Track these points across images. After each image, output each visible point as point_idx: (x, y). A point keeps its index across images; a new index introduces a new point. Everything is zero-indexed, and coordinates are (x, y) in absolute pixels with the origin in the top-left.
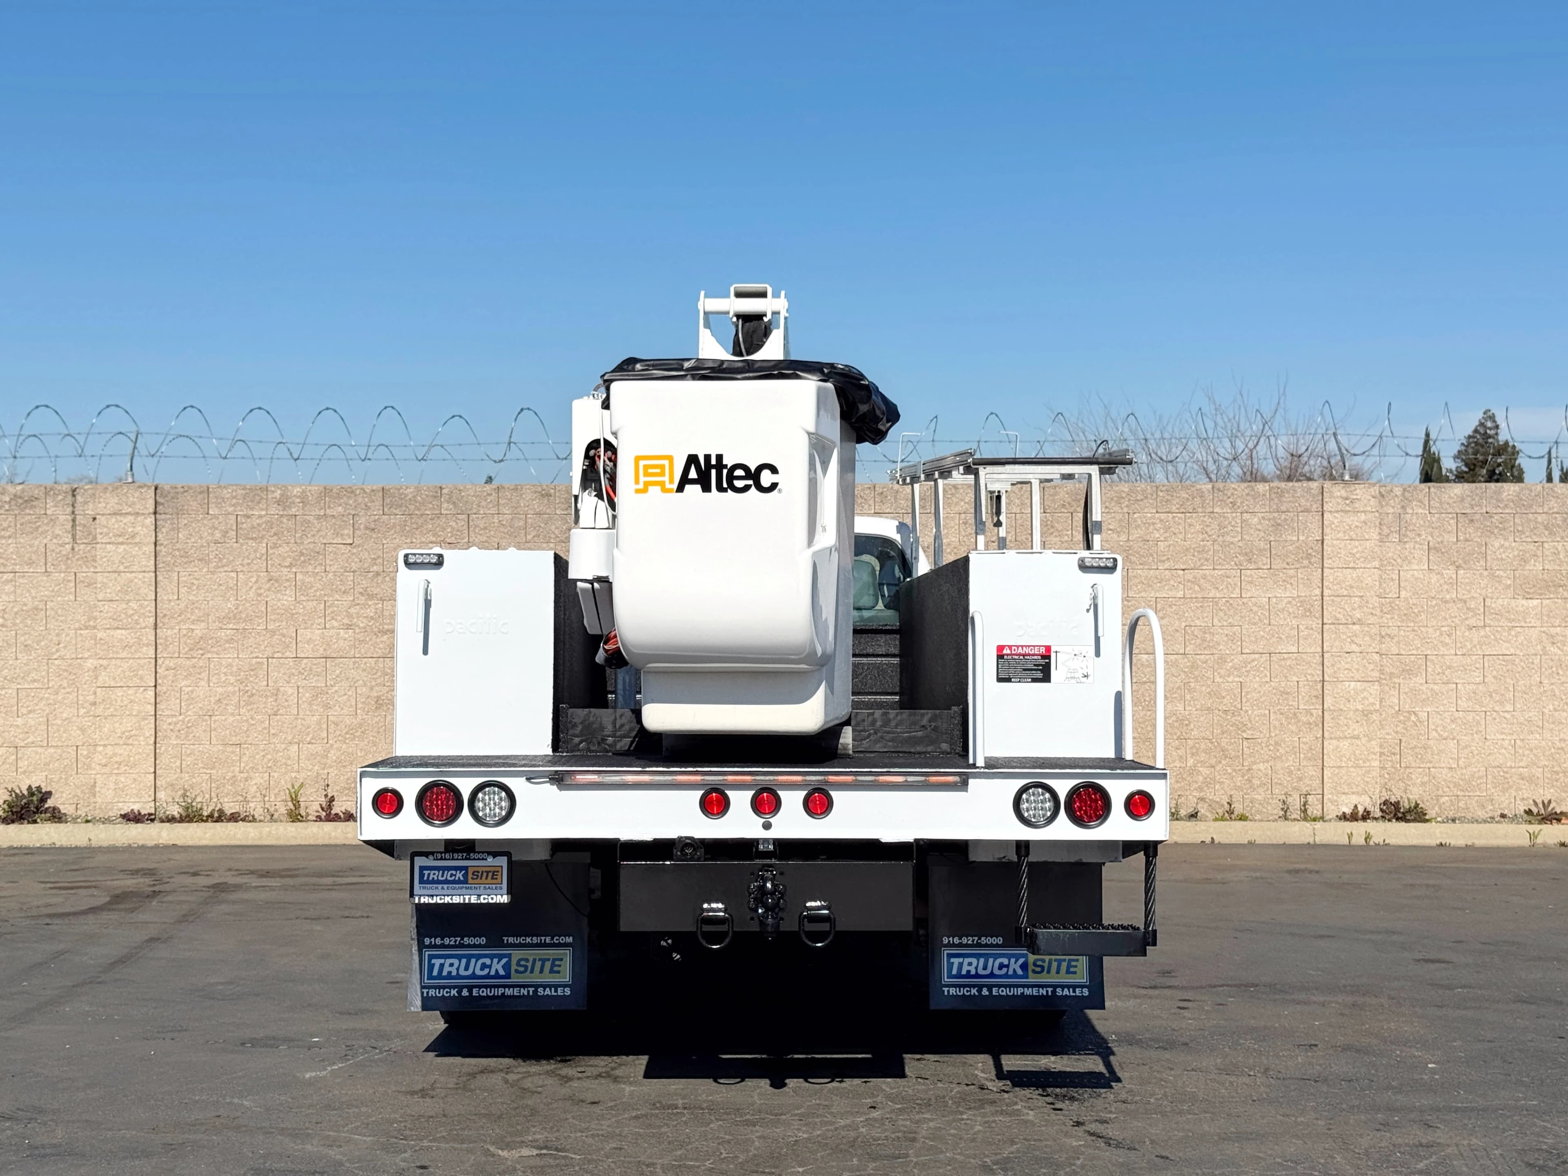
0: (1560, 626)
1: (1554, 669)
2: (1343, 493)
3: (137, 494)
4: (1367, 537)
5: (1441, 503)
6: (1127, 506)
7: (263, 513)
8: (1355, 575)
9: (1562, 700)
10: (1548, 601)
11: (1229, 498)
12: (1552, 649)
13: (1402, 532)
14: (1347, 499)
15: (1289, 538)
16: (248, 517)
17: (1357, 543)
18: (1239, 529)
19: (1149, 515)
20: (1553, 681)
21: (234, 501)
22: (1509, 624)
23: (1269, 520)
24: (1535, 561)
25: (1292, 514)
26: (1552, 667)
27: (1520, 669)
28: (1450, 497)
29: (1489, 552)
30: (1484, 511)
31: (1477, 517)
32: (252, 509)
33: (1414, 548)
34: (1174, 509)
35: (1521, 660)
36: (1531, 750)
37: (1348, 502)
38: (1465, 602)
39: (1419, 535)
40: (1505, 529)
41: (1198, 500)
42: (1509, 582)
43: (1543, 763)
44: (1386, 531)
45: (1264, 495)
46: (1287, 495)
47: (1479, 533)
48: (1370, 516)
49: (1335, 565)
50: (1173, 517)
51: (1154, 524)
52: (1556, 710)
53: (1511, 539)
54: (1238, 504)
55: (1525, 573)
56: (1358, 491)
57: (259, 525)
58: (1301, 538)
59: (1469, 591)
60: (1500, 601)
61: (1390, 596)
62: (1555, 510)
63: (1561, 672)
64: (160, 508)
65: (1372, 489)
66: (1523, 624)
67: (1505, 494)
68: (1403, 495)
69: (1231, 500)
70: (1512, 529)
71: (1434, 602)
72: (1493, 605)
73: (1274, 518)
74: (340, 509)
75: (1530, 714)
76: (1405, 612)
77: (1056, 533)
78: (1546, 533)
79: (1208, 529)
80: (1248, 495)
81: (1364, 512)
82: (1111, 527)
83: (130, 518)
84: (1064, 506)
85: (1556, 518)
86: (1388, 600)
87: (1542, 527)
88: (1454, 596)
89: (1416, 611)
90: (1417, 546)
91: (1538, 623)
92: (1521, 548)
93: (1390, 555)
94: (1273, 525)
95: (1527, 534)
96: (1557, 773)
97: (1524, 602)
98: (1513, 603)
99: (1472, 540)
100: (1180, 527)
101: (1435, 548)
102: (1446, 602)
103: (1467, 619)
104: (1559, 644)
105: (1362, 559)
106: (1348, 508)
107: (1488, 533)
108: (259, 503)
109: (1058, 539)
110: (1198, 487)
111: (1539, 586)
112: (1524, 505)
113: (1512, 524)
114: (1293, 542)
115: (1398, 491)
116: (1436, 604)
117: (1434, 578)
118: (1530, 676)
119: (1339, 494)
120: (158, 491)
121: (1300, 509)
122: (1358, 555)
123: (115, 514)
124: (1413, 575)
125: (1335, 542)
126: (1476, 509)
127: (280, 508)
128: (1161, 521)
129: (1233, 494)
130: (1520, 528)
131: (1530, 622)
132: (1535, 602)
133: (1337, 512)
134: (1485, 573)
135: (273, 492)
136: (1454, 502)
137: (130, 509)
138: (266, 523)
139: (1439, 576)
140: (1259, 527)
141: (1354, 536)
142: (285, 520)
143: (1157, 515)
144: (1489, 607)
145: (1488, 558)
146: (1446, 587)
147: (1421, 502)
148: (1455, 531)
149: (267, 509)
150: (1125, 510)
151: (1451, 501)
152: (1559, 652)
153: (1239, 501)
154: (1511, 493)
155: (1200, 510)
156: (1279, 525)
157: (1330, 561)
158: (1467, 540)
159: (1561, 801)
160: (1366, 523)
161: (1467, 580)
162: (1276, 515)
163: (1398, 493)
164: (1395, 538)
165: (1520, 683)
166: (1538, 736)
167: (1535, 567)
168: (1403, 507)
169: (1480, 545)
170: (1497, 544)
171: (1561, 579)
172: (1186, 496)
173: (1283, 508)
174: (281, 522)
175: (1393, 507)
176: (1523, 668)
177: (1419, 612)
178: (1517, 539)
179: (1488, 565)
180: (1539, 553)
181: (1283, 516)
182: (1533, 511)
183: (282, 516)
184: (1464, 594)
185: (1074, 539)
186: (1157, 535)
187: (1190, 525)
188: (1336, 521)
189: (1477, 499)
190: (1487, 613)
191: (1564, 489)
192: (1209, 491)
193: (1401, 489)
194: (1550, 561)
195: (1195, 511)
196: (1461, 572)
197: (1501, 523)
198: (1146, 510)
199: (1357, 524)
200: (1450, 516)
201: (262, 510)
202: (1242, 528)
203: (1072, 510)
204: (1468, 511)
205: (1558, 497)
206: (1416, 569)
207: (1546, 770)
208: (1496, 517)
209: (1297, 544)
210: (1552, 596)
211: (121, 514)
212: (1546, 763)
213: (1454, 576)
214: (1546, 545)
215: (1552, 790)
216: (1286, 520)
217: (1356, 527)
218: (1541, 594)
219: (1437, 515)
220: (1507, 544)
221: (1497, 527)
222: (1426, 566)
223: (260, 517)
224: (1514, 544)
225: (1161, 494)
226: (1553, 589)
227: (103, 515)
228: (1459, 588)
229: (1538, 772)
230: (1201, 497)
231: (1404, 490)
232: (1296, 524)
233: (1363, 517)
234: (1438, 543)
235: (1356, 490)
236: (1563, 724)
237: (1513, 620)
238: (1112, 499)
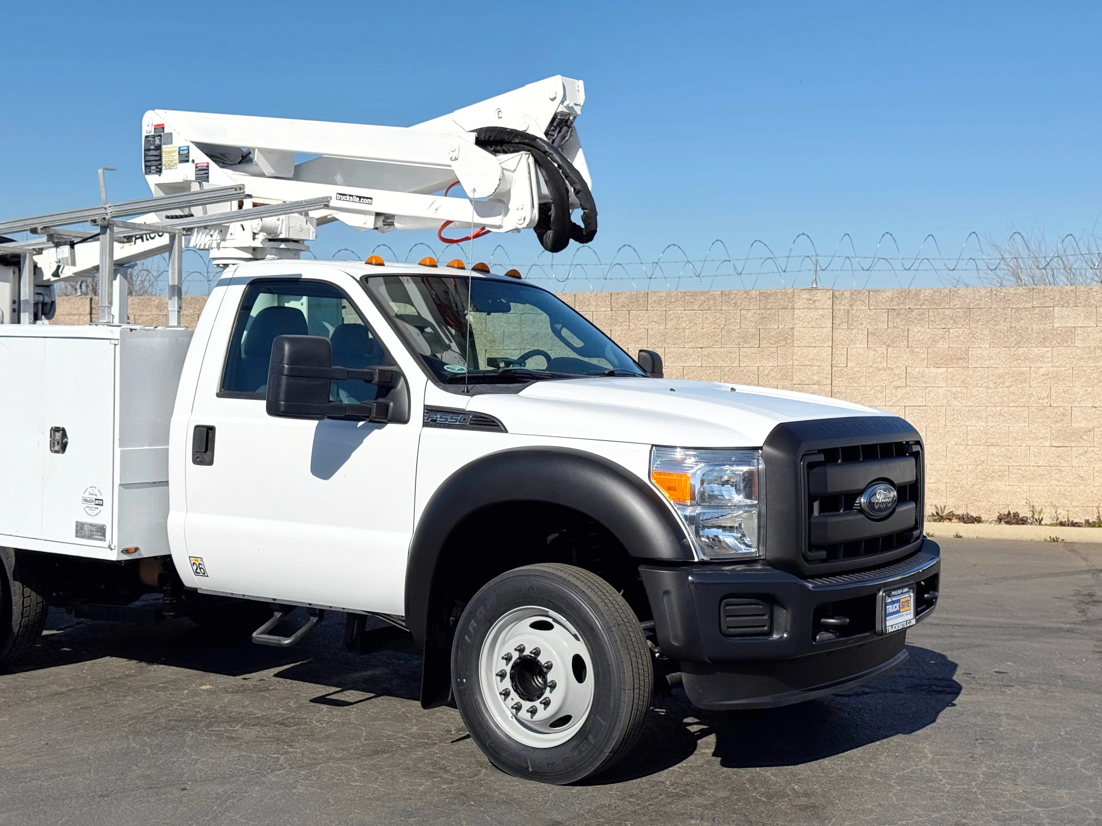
0: (959, 387)
1: (955, 416)
2: (808, 296)
3: (80, 303)
4: (824, 325)
5: (877, 302)
6: (665, 306)
7: (149, 313)
8: (815, 352)
9: (961, 437)
10: (951, 369)
11: (732, 300)
12: (954, 402)
13: (850, 322)
14: (810, 300)
15: (772, 326)
16: (141, 316)
17: (817, 330)
18: (739, 321)
19: (679, 312)
20: (954, 424)
21: (133, 306)
22: (924, 385)
23: (759, 315)
24: (943, 342)
25: (774, 311)
26: (953, 415)
27: (931, 416)
28: (883, 298)
29: (910, 336)
30: (908, 307)
31: (902, 311)
32: (143, 311)
33: (858, 333)
34: (696, 307)
35: (932, 410)
36: (938, 472)
37: (811, 302)
38: (893, 369)
39: (862, 324)
40: (922, 320)
41: (712, 302)
42: (924, 356)
43: (946, 481)
44: (837, 321)
45: (756, 298)
46: (771, 298)
47: (904, 323)
48: (826, 311)
49: (802, 345)
50: (695, 313)
51: (683, 317)
52: (956, 444)
53: (926, 326)
54: (738, 304)
55: (935, 349)
56: (818, 295)
57: (147, 321)
58: (780, 326)
59: (895, 362)
60: (917, 370)
61: (841, 365)
62: (958, 306)
63: (960, 418)
64: (94, 311)
65: (828, 293)
66: (934, 385)
67: (922, 296)
68: (851, 297)
69: (734, 301)
70: (927, 320)
71: (871, 370)
72: (912, 372)
73: (763, 313)
74: (191, 311)
75: (938, 447)
76: (851, 376)
77: (619, 324)
78: (952, 322)
79: (718, 321)
80: (745, 298)
81: (822, 309)
82: (654, 320)
83: (77, 317)
84: (624, 306)
85: (958, 312)
86: (839, 368)
87: (948, 318)
88: (885, 366)
89: (858, 376)
90: (860, 332)
91: (944, 385)
92: (933, 333)
93: (841, 337)
94: (762, 318)
95: (937, 323)
96: (956, 487)
97: (934, 370)
98: (927, 371)
99: (898, 327)
100: (700, 320)
101: (872, 333)
102: (880, 370)
103: (893, 381)
104: (959, 399)
105: (820, 341)
106: (811, 306)
107: (911, 323)
108: (147, 307)
109: (620, 328)
110: (712, 293)
111: (945, 359)
112: (935, 303)
113: (927, 316)
114: (775, 330)
115: (847, 294)
116: (873, 371)
117: (872, 353)
118: (939, 421)
119: (805, 297)
120: (93, 301)
121: (780, 307)
122: (817, 338)
123: (69, 314)
124: (856, 352)
125: (802, 329)
126: (901, 306)
127: (158, 310)
128: (687, 316)
129: (735, 297)
130: (932, 319)
131: (939, 384)
132: (943, 370)
133: (804, 309)
134: (907, 350)
135: (154, 301)
136: (886, 301)
137: (77, 312)
138: (151, 319)
139: (875, 352)
140: (752, 319)
141: (815, 325)
142: (161, 318)
143: (684, 312)
144: (909, 373)
145: (910, 340)
146: (879, 359)
147: (863, 301)
148: (886, 321)
149: (151, 311)
150: (664, 308)
151: (884, 301)
152: (959, 404)
153: (739, 302)
154: (927, 294)
155: (713, 308)
156: (765, 318)
157: (798, 342)
158: (895, 328)
159: (959, 507)
160: (823, 317)
161: (894, 355)
162: (763, 311)
163: (848, 296)
164: (844, 326)
165: (930, 426)
166: (943, 462)
167: (943, 345)
168: (851, 305)
169: (903, 331)
170: (916, 330)
171: (961, 354)
172: (703, 299)
173: (769, 307)
174: (159, 319)
175: (844, 305)
176: (933, 415)
177: (861, 376)
178: (930, 327)
179: (910, 344)
180: (946, 336)
181: (769, 312)
182: (942, 307)
183: (159, 315)
184: (892, 364)
185: (631, 328)
186: (684, 325)
187: (706, 318)
188: (802, 315)
189: (902, 299)
190: (908, 378)
191: (965, 292)
192: (719, 296)
193: (849, 293)
194: (954, 342)
195: (709, 309)
196: (890, 349)
197: (919, 315)
198: (677, 309)
199: (817, 317)
200: (883, 311)
201: (148, 311)
202: (741, 320)
203: (629, 309)
204: (896, 308)
205: (960, 297)
206: (859, 347)
207: (948, 485)
208: (916, 311)
209: (778, 331)
210: (955, 366)
211: (72, 315)
212: (949, 481)
213: (885, 352)
214: (951, 331)
215: (952, 500)
216: (770, 314)
217: (817, 319)
218: (947, 364)
219: (874, 311)
220: (923, 329)
221: (916, 318)
222: (866, 346)
223: (147, 316)
224: (928, 330)
225: (688, 298)
226: (955, 361)
227: (62, 315)
228: (888, 360)
229: (943, 487)
230: (714, 299)
231: (852, 293)
232: (777, 318)
233: (821, 312)
234: (875, 329)
235: (817, 293)
236: (961, 454)
237: (927, 382)
238: (655, 301)
